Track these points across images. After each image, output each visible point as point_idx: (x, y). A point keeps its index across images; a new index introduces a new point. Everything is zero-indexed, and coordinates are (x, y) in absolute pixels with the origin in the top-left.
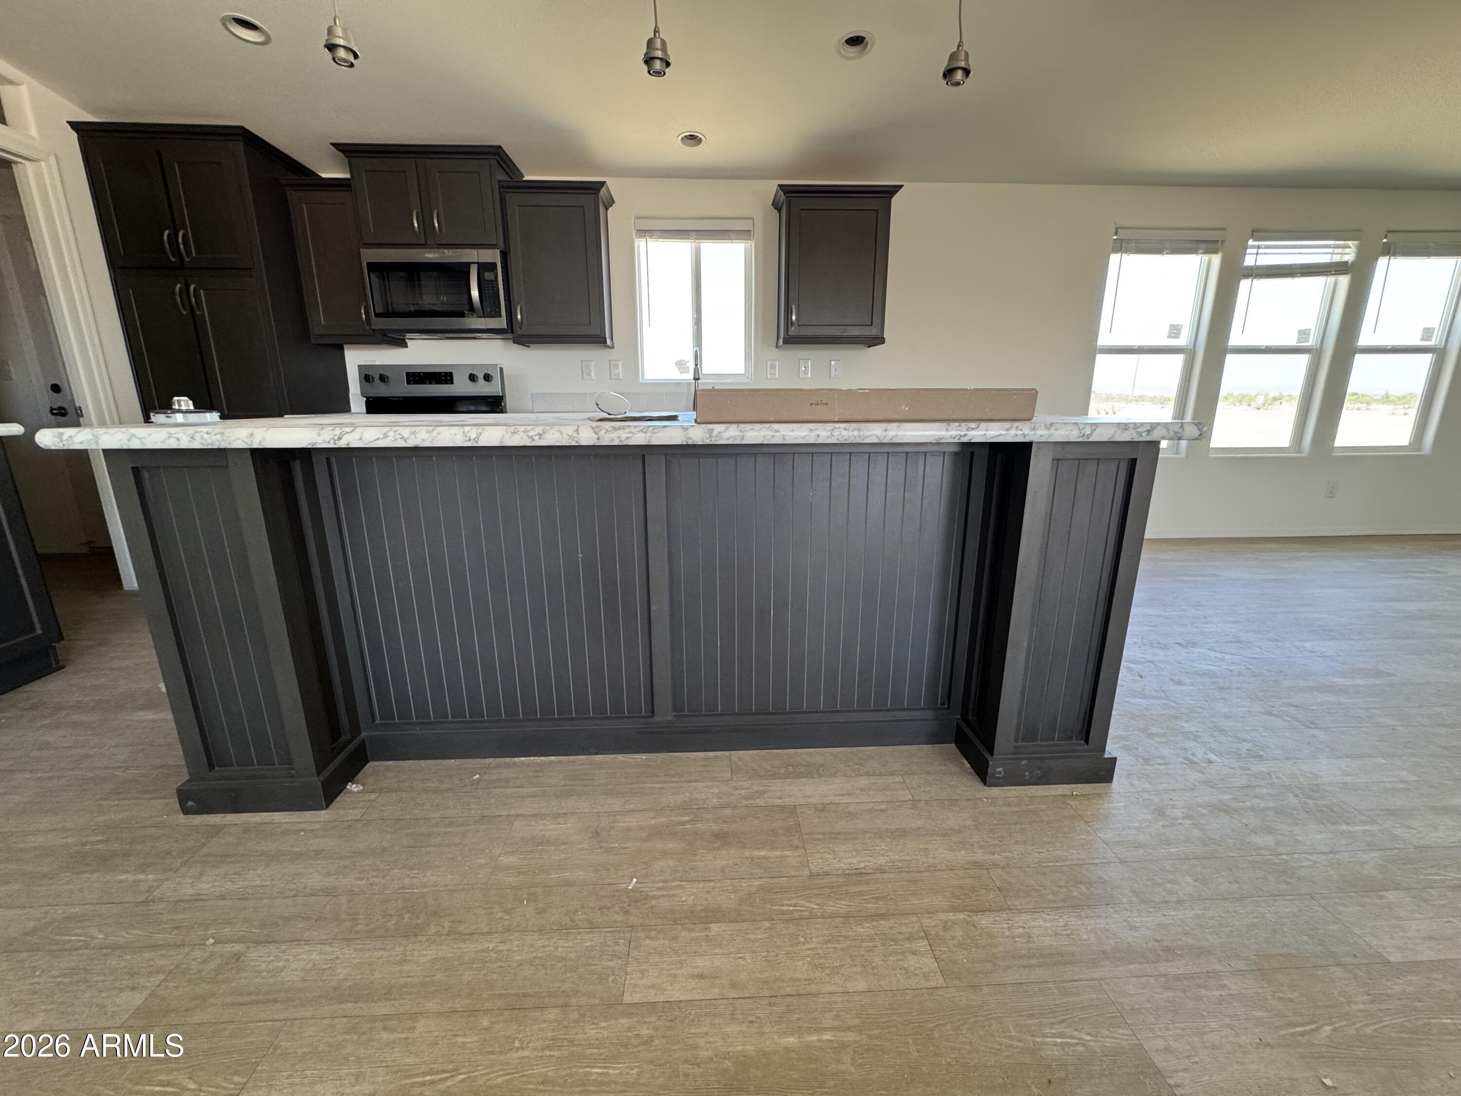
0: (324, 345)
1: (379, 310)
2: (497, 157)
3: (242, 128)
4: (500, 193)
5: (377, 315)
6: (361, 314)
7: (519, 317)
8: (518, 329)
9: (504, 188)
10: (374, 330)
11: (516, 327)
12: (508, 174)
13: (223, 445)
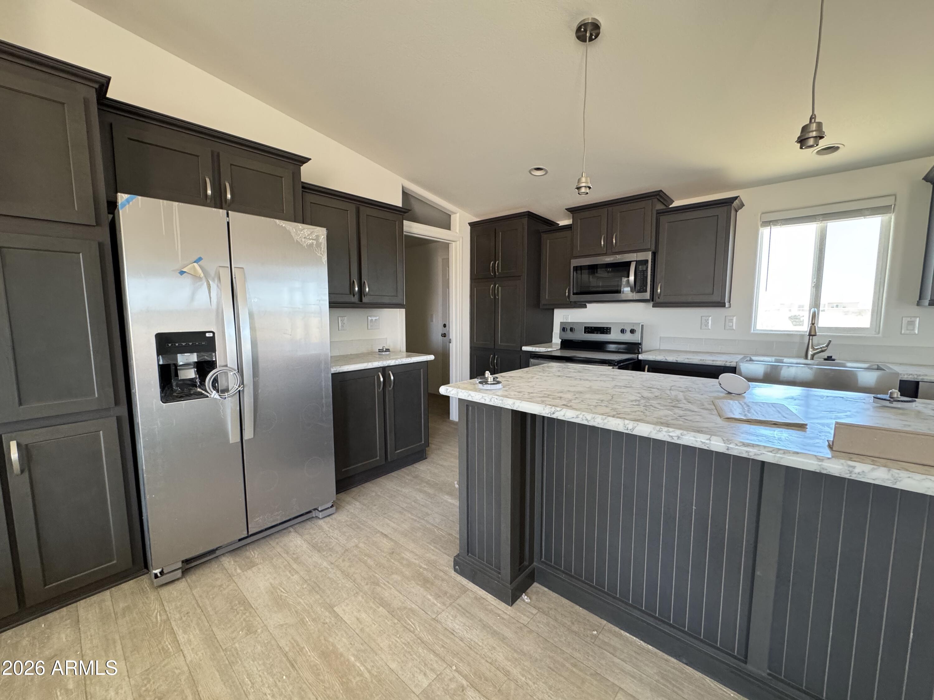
0: (546, 309)
1: (575, 292)
2: (658, 197)
3: (529, 212)
4: (656, 216)
5: (574, 294)
6: (566, 293)
7: (659, 291)
8: (657, 298)
9: (660, 213)
10: (571, 302)
11: (656, 298)
12: (664, 204)
13: (502, 406)
